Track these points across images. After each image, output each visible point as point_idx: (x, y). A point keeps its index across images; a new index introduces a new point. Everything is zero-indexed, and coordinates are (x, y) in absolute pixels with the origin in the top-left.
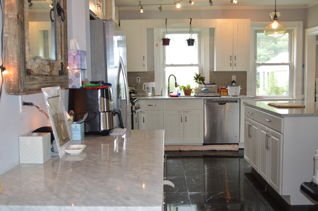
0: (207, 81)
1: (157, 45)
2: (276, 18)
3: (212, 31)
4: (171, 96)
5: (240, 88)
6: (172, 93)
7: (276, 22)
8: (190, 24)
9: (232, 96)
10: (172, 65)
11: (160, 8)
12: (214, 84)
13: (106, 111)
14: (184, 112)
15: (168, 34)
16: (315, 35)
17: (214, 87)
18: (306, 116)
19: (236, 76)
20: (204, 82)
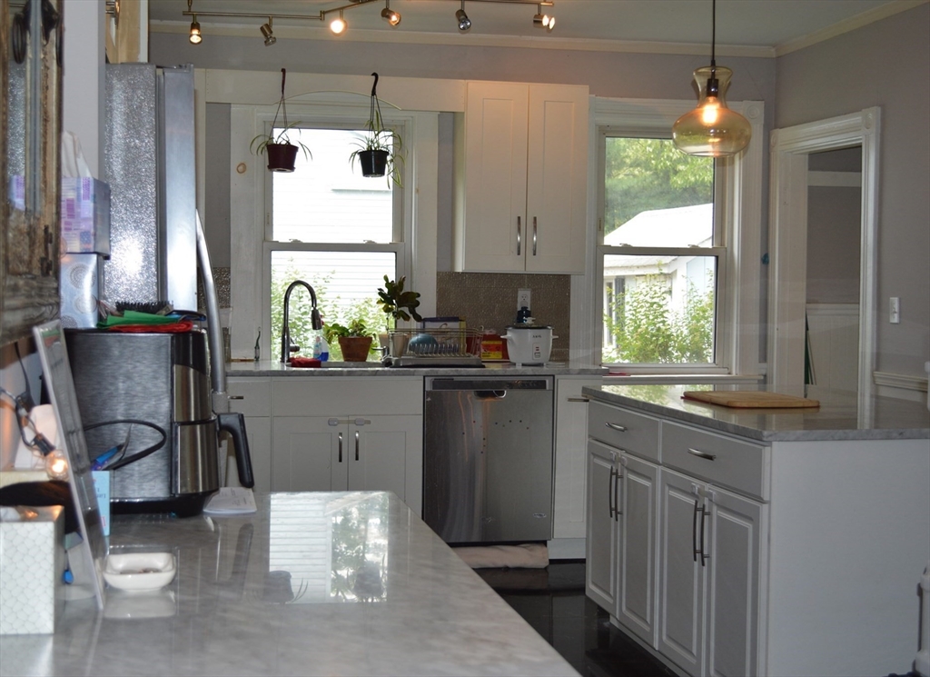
0: (428, 307)
1: (243, 168)
2: (716, 87)
3: (450, 124)
4: (295, 363)
5: (552, 337)
6: (296, 349)
7: (715, 101)
8: (374, 93)
9: (523, 365)
10: (296, 246)
11: (267, 30)
12: (456, 319)
13: (193, 419)
14: (349, 422)
15: (292, 127)
16: (805, 154)
17: (452, 330)
18: (845, 439)
19: (533, 290)
20: (418, 310)
